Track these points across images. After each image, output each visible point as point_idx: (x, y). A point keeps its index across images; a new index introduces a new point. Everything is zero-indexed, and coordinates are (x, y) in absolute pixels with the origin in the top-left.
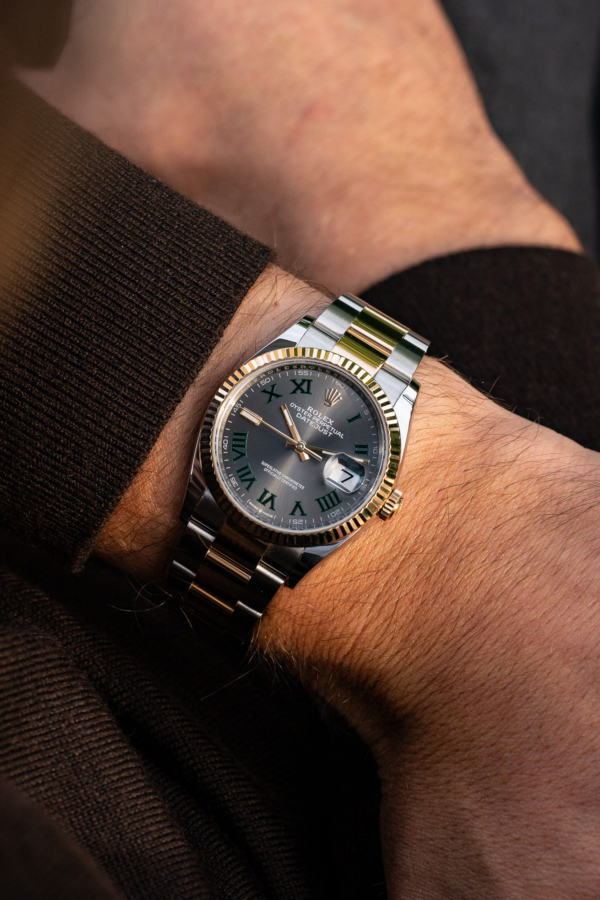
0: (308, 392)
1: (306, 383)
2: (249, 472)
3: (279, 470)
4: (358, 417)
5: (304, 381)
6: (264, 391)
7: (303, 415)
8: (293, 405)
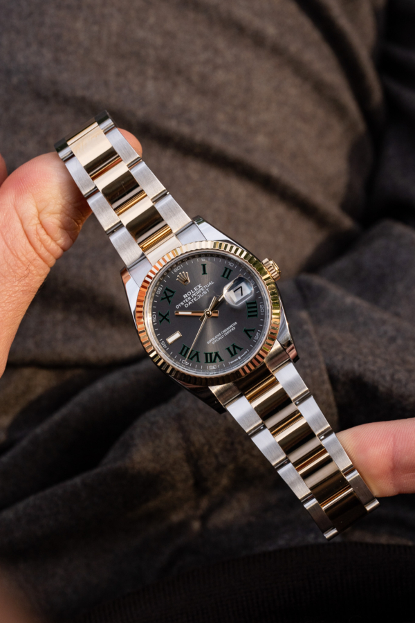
0: (174, 293)
1: (167, 292)
2: (211, 354)
4: (204, 266)
5: (165, 292)
6: (161, 321)
7: (188, 303)
8: (178, 306)
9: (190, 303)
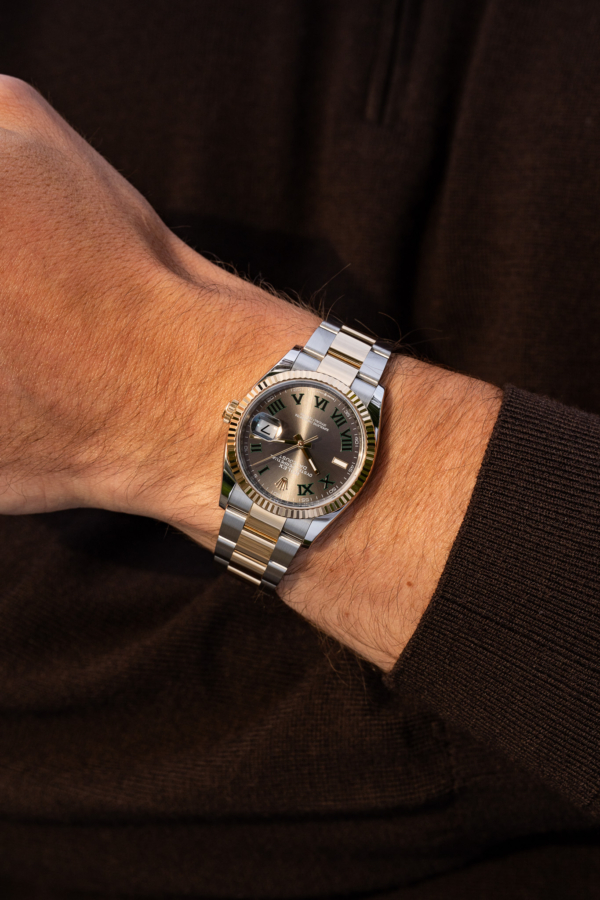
0: (300, 486)
2: (336, 422)
3: (319, 428)
4: (261, 472)
5: (304, 494)
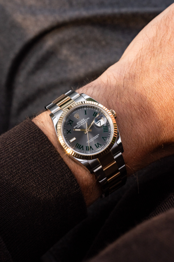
0: (73, 122)
4: (85, 111)
5: (69, 121)
6: (67, 133)
7: (79, 126)
8: (74, 127)
9: (80, 126)
